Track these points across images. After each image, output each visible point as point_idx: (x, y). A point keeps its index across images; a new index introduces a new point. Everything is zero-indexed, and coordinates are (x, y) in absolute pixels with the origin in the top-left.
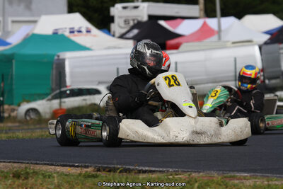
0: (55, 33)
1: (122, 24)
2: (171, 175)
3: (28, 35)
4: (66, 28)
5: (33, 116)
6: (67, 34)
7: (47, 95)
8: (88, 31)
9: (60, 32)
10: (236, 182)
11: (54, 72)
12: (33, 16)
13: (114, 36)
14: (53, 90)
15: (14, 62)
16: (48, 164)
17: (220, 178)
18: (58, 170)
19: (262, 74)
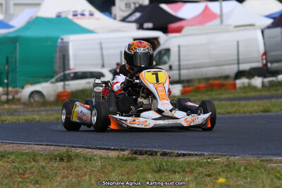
0: (59, 16)
1: (123, 7)
2: (209, 158)
3: (31, 18)
4: (69, 11)
5: (37, 98)
6: (70, 17)
8: (91, 15)
11: (58, 55)
13: (115, 18)
14: (57, 73)
15: (18, 44)
16: (85, 148)
17: (258, 161)
18: (96, 153)
19: (264, 57)
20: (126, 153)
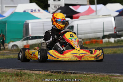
0: (24, 12)
1: (53, 8)
2: (85, 75)
3: (12, 13)
4: (29, 9)
5: (15, 48)
6: (30, 12)
7: (21, 39)
9: (27, 11)
10: (115, 78)
11: (24, 28)
12: (14, 4)
13: (50, 13)
14: (24, 37)
15: (6, 24)
16: (29, 70)
17: (107, 76)
18: (34, 72)
19: (115, 29)
20: (48, 72)
